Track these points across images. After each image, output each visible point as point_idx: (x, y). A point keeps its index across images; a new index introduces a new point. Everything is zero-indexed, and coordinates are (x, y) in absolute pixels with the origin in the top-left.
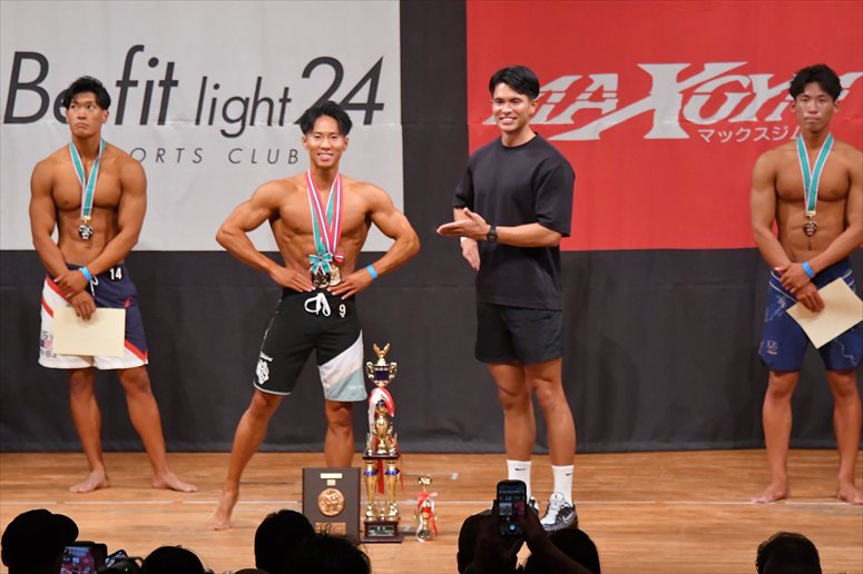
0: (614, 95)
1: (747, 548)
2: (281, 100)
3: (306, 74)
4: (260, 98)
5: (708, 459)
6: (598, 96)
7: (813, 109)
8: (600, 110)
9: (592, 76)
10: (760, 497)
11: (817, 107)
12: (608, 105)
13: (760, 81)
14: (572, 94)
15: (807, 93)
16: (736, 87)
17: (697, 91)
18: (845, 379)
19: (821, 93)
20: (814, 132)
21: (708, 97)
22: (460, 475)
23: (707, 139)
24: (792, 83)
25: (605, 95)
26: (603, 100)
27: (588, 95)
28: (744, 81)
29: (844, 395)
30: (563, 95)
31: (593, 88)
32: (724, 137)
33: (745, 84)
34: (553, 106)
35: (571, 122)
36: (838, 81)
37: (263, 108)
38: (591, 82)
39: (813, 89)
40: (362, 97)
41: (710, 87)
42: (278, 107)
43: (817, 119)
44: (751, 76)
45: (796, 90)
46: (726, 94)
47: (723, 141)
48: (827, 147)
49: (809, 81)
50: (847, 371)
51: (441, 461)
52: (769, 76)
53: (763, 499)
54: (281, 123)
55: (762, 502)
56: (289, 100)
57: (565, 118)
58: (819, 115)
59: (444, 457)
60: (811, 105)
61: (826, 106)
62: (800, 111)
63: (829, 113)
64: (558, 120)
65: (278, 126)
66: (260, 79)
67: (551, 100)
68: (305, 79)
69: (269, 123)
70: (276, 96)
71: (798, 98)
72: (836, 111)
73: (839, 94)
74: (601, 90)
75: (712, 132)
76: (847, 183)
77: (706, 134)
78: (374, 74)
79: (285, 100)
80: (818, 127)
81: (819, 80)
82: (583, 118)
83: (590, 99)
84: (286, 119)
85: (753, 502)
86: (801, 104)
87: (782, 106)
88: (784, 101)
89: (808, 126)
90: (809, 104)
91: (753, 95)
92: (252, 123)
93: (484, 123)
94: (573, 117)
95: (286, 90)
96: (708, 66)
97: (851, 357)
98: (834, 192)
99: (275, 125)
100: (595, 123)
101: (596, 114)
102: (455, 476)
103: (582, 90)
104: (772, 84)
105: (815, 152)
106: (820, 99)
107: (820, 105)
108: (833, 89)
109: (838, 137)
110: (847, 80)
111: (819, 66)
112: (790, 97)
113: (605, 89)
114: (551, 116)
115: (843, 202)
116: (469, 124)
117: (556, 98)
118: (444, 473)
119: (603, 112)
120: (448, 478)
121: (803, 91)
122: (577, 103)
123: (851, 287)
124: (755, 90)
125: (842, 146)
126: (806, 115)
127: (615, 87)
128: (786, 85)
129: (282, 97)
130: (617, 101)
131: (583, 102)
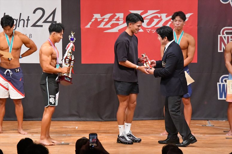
0: (122, 19)
1: (159, 148)
2: (27, 20)
3: (34, 12)
4: (21, 19)
5: (149, 123)
6: (118, 19)
7: (178, 24)
8: (118, 24)
9: (116, 14)
10: (163, 133)
11: (178, 23)
12: (121, 22)
13: (164, 16)
14: (110, 19)
15: (176, 19)
16: (157, 17)
17: (146, 18)
18: (187, 100)
19: (180, 19)
20: (178, 30)
21: (149, 20)
22: (78, 127)
23: (148, 32)
24: (172, 16)
25: (120, 19)
26: (119, 21)
27: (115, 19)
28: (159, 15)
29: (187, 104)
30: (108, 19)
31: (116, 17)
32: (153, 31)
33: (159, 16)
34: (105, 22)
35: (110, 27)
36: (185, 16)
37: (22, 22)
38: (116, 15)
39: (178, 18)
40: (50, 19)
41: (149, 17)
42: (26, 22)
43: (179, 26)
44: (161, 14)
45: (173, 18)
46: (154, 19)
47: (153, 32)
48: (182, 34)
49: (177, 16)
50: (187, 98)
51: (73, 123)
52: (166, 14)
53: (164, 134)
54: (27, 26)
55: (164, 135)
56: (29, 20)
57: (109, 26)
58: (179, 25)
59: (74, 122)
60: (177, 22)
61: (181, 23)
62: (174, 24)
63: (182, 25)
64: (107, 26)
65: (26, 27)
66: (21, 14)
67: (104, 21)
68: (34, 14)
69: (24, 27)
70: (26, 19)
71: (174, 20)
72: (184, 24)
73: (185, 20)
74: (119, 18)
75: (150, 30)
76: (188, 44)
77: (148, 30)
78: (54, 13)
79: (28, 20)
80: (179, 29)
81: (179, 15)
82: (114, 26)
83: (116, 20)
84: (28, 25)
85: (161, 135)
86: (175, 22)
87: (170, 23)
88: (170, 21)
89: (176, 28)
90: (176, 22)
91: (162, 20)
92: (18, 27)
93: (85, 27)
94: (111, 25)
95: (28, 17)
96: (149, 11)
97: (189, 94)
98: (184, 47)
99: (25, 27)
100: (117, 27)
101: (117, 25)
102: (77, 128)
103: (113, 18)
104: (167, 16)
105: (179, 35)
106: (180, 21)
107: (179, 22)
108: (184, 18)
109: (185, 32)
110: (188, 16)
111: (180, 11)
112: (172, 20)
113: (120, 18)
114: (104, 25)
115: (186, 50)
116: (81, 27)
117: (106, 20)
118: (74, 127)
119: (119, 24)
120: (75, 128)
121: (175, 19)
122: (112, 21)
123: (189, 74)
124: (162, 18)
125: (186, 34)
126: (176, 25)
127: (123, 17)
128: (171, 17)
129: (27, 19)
130: (123, 21)
131: (114, 21)
